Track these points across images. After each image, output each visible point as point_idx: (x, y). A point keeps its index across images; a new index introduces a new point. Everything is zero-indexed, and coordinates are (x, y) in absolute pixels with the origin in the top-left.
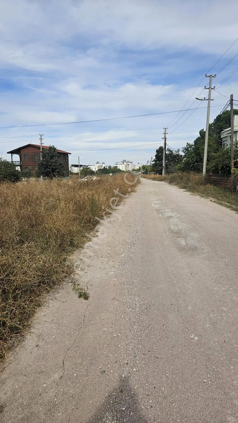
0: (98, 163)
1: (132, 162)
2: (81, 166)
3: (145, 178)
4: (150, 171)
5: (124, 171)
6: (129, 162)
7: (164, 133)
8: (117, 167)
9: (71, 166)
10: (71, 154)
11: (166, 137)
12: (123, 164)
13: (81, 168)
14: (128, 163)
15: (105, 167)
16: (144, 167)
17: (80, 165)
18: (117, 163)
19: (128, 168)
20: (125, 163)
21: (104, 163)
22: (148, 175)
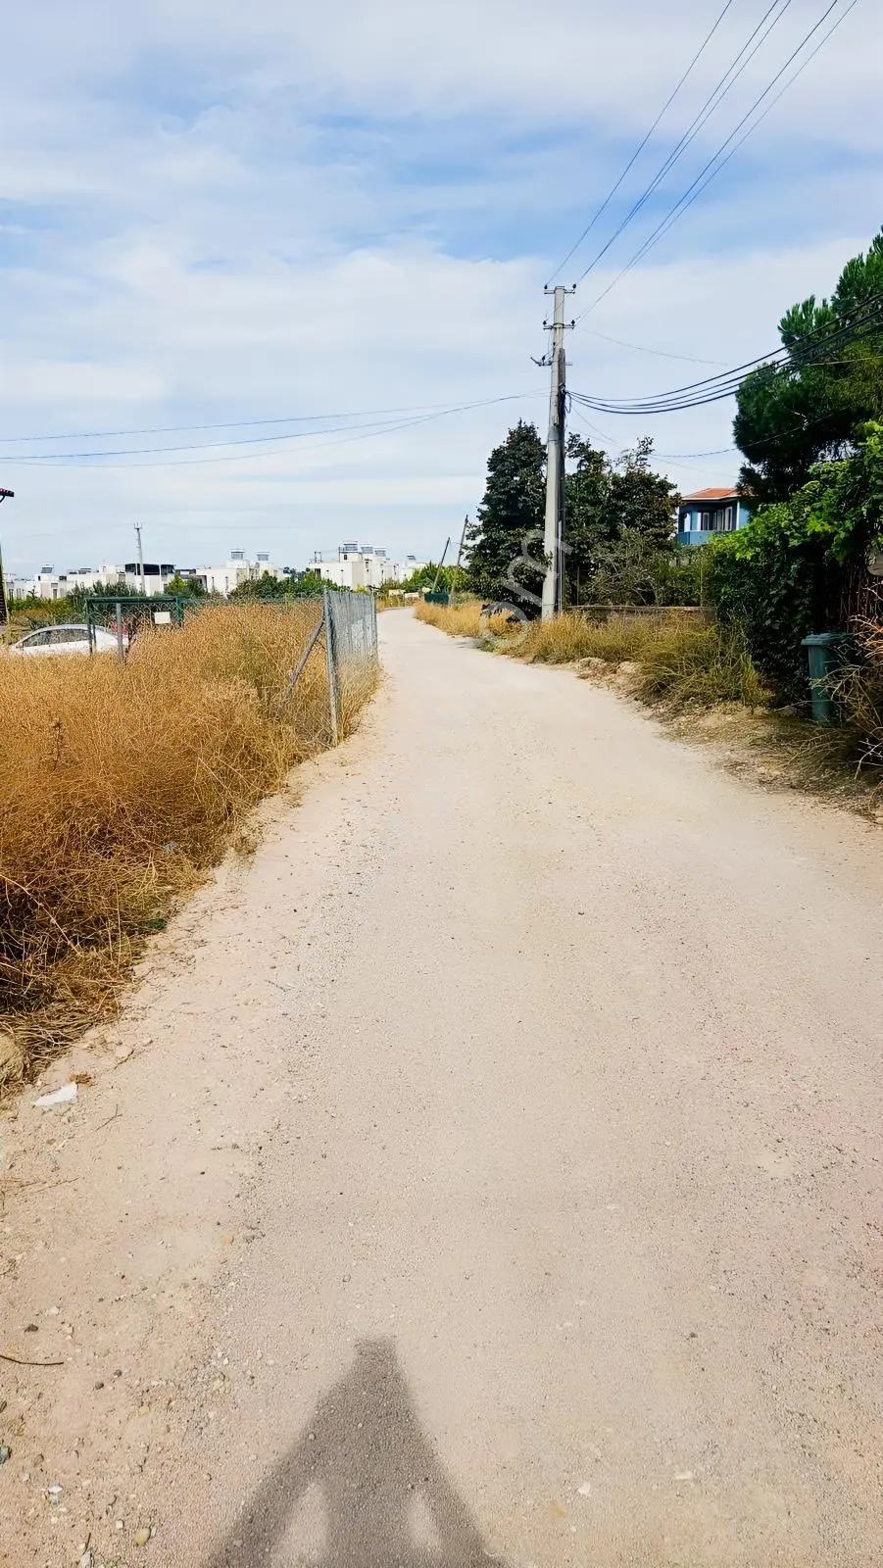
0: (237, 555)
1: (383, 553)
2: (167, 569)
3: (432, 622)
4: (457, 590)
5: (345, 588)
6: (369, 550)
7: (550, 323)
8: (319, 571)
9: (123, 569)
10: (11, 494)
11: (562, 351)
12: (346, 558)
13: (170, 578)
14: (365, 556)
15: (266, 572)
16: (430, 573)
17: (163, 566)
18: (318, 556)
19: (366, 576)
20: (353, 557)
21: (266, 557)
22: (450, 609)
